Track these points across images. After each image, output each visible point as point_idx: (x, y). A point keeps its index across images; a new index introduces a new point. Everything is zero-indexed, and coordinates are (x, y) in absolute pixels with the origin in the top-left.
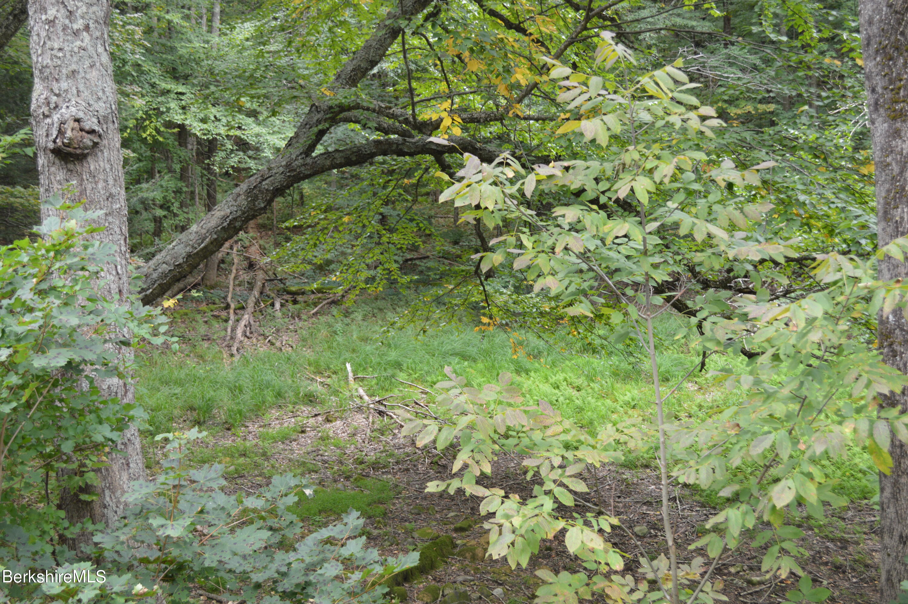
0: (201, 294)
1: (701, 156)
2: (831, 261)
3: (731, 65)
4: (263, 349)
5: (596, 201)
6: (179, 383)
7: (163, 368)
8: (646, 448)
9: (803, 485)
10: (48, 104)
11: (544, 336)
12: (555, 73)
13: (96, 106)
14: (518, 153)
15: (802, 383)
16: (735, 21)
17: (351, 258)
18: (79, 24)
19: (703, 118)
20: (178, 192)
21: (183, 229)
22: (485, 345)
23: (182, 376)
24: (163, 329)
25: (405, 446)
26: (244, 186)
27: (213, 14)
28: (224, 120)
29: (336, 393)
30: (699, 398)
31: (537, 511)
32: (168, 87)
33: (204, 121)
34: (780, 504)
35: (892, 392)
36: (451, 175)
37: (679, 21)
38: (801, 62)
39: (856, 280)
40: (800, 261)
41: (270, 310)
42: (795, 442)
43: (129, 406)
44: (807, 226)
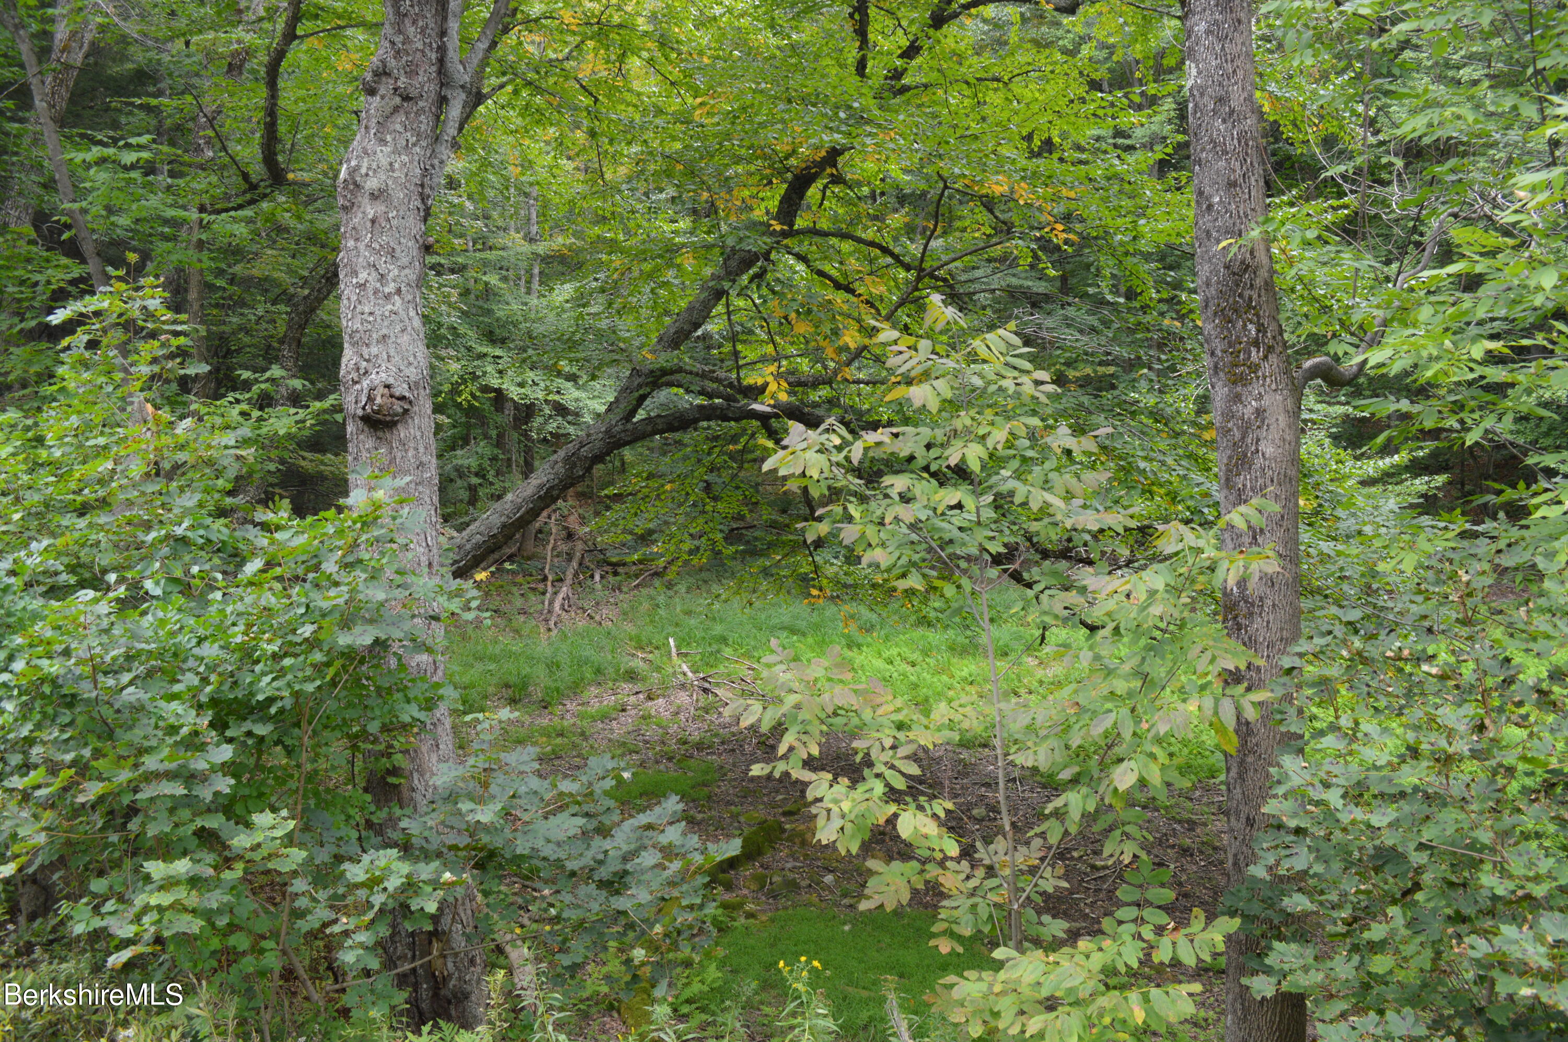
0: (514, 567)
1: (1035, 422)
2: (1173, 531)
3: (1069, 326)
4: (582, 624)
5: (926, 469)
6: (494, 659)
7: (477, 643)
8: (982, 728)
9: (1146, 766)
10: (358, 369)
11: (877, 609)
12: (883, 337)
13: (407, 372)
14: (848, 417)
15: (1144, 659)
16: (1072, 281)
17: (674, 528)
18: (390, 288)
19: (1038, 383)
20: (494, 459)
21: (499, 497)
22: (815, 618)
23: (497, 651)
24: (474, 604)
25: (730, 725)
26: (562, 453)
27: (532, 276)
28: (542, 385)
29: (659, 669)
30: (1040, 674)
31: (867, 796)
32: (484, 350)
33: (521, 385)
34: (1122, 787)
35: (1237, 668)
36: (777, 442)
37: (1014, 281)
38: (1139, 324)
39: (1199, 551)
40: (1141, 529)
41: (589, 582)
42: (1138, 721)
43: (438, 685)
44: (1148, 493)
